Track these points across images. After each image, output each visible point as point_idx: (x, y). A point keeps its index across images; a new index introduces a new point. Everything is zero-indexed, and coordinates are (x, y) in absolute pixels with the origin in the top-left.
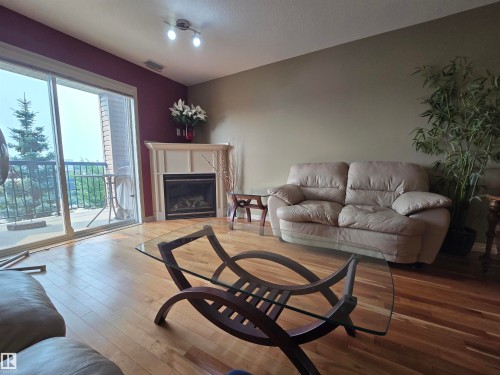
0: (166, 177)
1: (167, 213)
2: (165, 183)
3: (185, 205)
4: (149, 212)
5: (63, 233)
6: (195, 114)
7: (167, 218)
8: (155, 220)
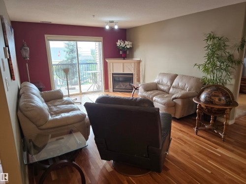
0: (113, 74)
1: (113, 89)
2: (113, 76)
3: (121, 86)
4: (107, 87)
5: (79, 92)
6: (126, 46)
7: (113, 91)
8: (109, 91)
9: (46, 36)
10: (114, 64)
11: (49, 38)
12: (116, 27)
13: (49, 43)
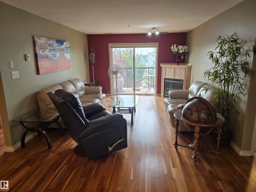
0: (165, 79)
1: (164, 94)
2: (164, 81)
7: (164, 96)
8: (160, 96)
9: (109, 44)
10: (167, 69)
11: (111, 46)
12: (157, 33)
13: (112, 50)
